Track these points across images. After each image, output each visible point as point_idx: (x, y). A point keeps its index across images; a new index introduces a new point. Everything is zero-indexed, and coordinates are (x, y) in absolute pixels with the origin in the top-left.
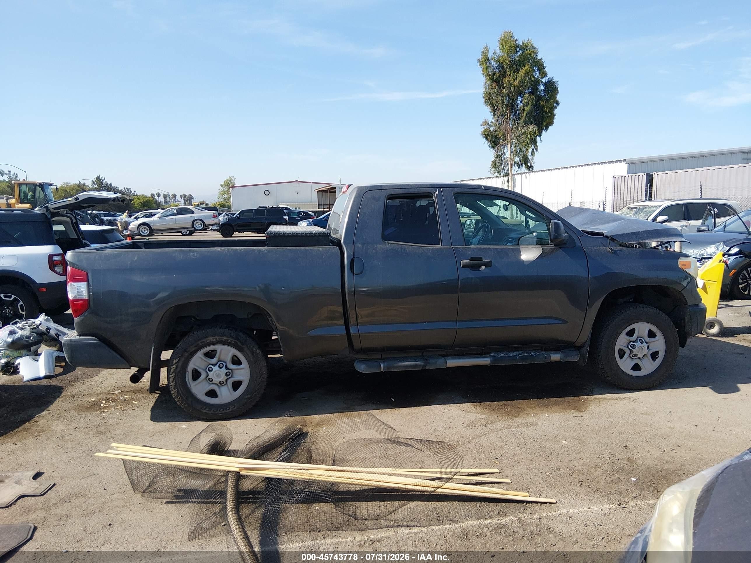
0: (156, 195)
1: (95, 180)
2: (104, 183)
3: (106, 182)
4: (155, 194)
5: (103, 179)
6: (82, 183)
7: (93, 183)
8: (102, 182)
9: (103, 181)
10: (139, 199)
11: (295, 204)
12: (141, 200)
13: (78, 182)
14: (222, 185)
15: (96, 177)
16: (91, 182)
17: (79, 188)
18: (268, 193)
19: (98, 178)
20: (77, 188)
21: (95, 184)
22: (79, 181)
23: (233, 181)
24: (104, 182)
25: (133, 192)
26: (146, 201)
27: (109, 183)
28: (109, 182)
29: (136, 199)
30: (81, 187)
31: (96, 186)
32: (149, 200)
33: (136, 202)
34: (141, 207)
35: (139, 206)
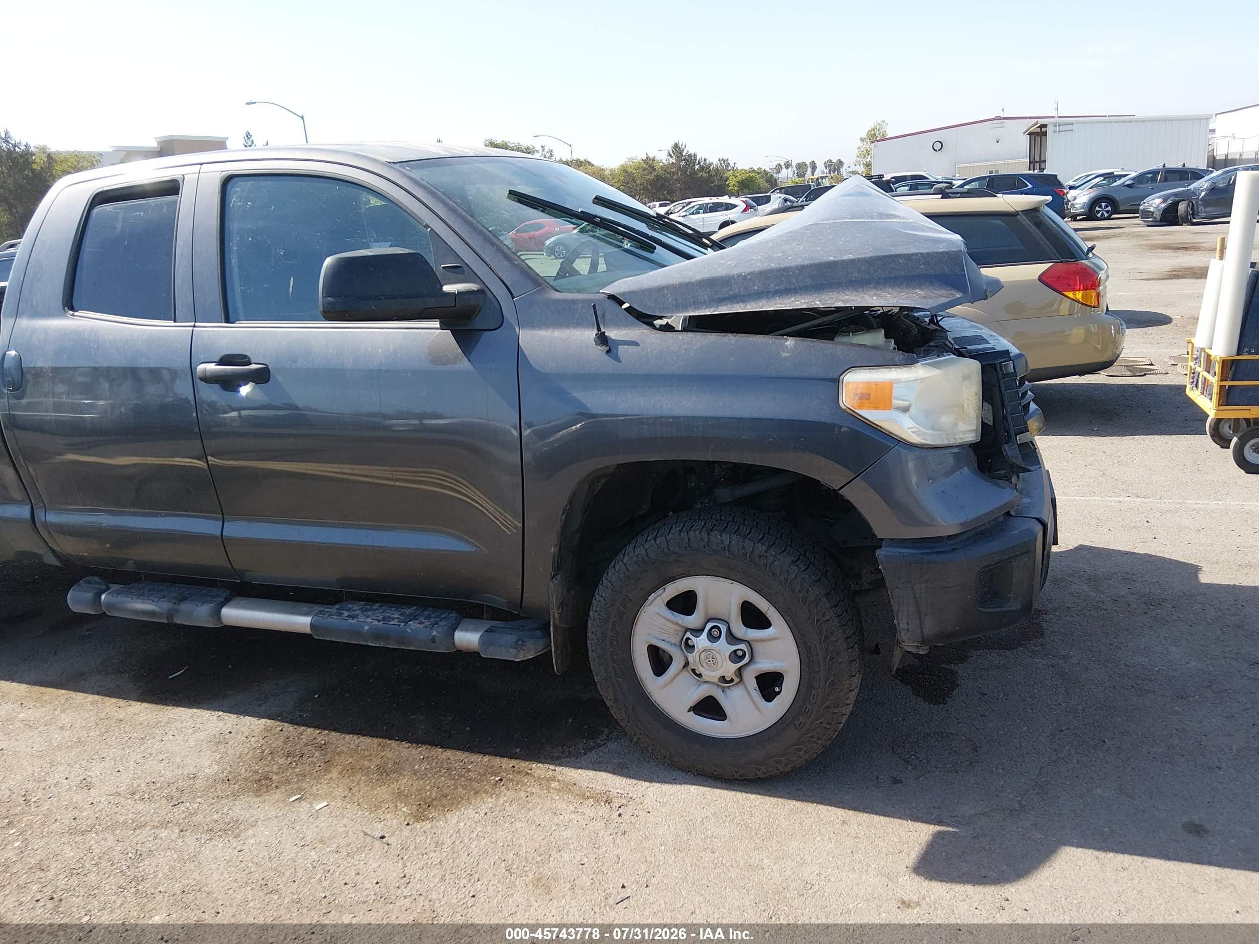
0: (783, 166)
1: (672, 150)
2: (684, 154)
3: (688, 151)
4: (782, 164)
5: (683, 147)
6: (651, 156)
7: (670, 155)
8: (681, 153)
9: (683, 150)
10: (736, 177)
11: (989, 163)
12: (739, 178)
13: (644, 157)
14: (863, 140)
15: (673, 144)
16: (666, 153)
17: (647, 166)
18: (939, 147)
19: (676, 146)
20: (644, 165)
21: (672, 157)
22: (647, 155)
23: (884, 129)
24: (685, 152)
25: (732, 165)
26: (746, 179)
27: (693, 154)
28: (692, 152)
29: (731, 177)
30: (649, 164)
31: (673, 160)
32: (752, 177)
33: (732, 182)
34: (738, 190)
35: (736, 188)
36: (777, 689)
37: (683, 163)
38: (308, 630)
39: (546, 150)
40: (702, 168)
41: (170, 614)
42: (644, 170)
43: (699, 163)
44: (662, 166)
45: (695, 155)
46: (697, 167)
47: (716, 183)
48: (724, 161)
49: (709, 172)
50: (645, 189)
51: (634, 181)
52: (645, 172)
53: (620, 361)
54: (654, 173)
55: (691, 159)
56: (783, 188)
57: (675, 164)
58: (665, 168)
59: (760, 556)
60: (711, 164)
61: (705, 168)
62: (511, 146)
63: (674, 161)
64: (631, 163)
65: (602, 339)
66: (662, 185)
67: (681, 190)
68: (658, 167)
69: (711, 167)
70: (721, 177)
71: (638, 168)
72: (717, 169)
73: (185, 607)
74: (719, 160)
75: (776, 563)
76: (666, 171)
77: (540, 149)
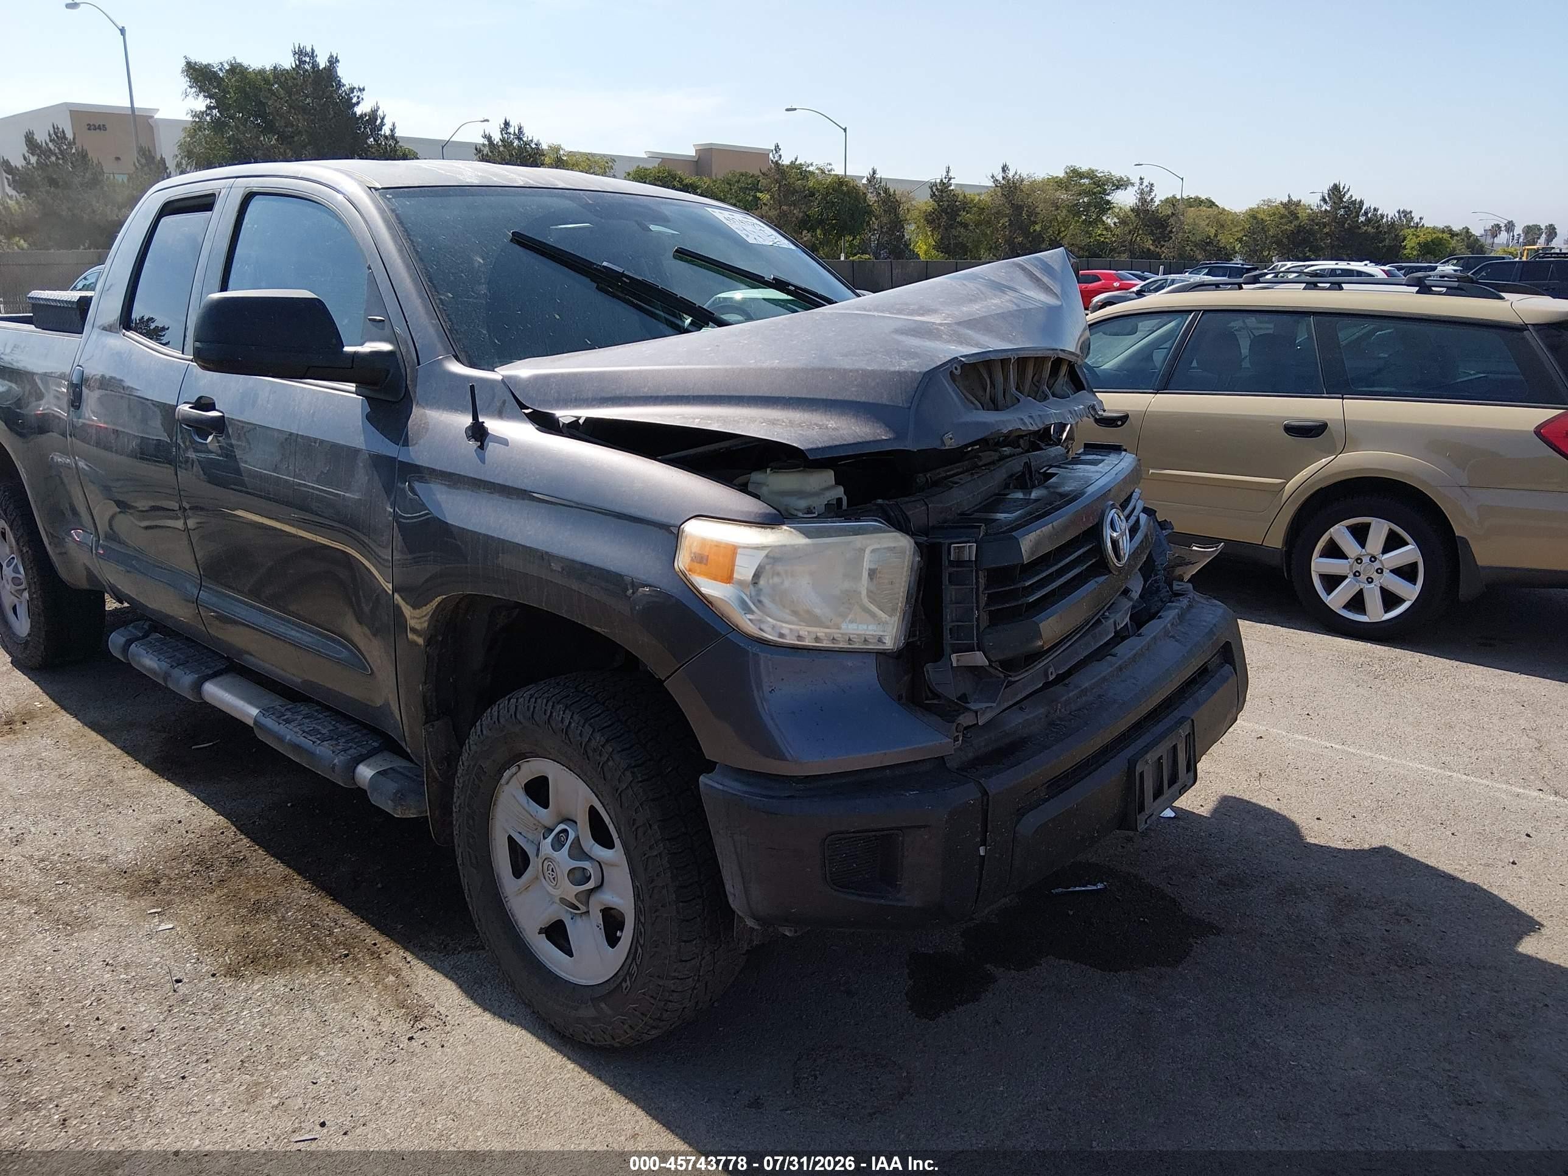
1: (1329, 194)
2: (1345, 200)
3: (1351, 196)
5: (1345, 190)
6: (1295, 199)
7: (1324, 199)
8: (1341, 199)
9: (1344, 195)
10: (1418, 237)
12: (1422, 239)
13: (1285, 200)
15: (1332, 185)
16: (1319, 197)
17: (1286, 213)
19: (1336, 188)
20: (1283, 211)
21: (1325, 202)
22: (1289, 197)
24: (1347, 197)
25: (1417, 220)
26: (1432, 241)
27: (1358, 200)
28: (1357, 197)
29: (1410, 237)
30: (1291, 208)
31: (1325, 207)
32: (1441, 239)
33: (1410, 243)
34: (1418, 255)
35: (1415, 253)
36: (618, 934)
37: (1342, 212)
38: (251, 723)
39: (1145, 183)
40: (1369, 221)
41: (167, 676)
42: (1282, 217)
43: (1366, 213)
44: (1309, 214)
45: (1361, 203)
46: (1362, 219)
47: (1387, 242)
48: (1406, 214)
49: (1377, 228)
50: (1279, 243)
51: (1264, 230)
52: (1283, 221)
53: (484, 463)
54: (1296, 223)
55: (1355, 207)
56: (1462, 258)
57: (1329, 212)
58: (1313, 217)
59: (595, 750)
60: (1382, 216)
61: (1375, 219)
62: (1099, 175)
63: (1328, 209)
64: (1265, 207)
65: (478, 433)
66: (1304, 239)
67: (1333, 247)
68: (1302, 215)
69: (1384, 220)
70: (1397, 236)
71: (1274, 214)
72: (1393, 223)
73: (177, 672)
74: (1399, 212)
75: (610, 763)
76: (1313, 220)
77: (1137, 181)
